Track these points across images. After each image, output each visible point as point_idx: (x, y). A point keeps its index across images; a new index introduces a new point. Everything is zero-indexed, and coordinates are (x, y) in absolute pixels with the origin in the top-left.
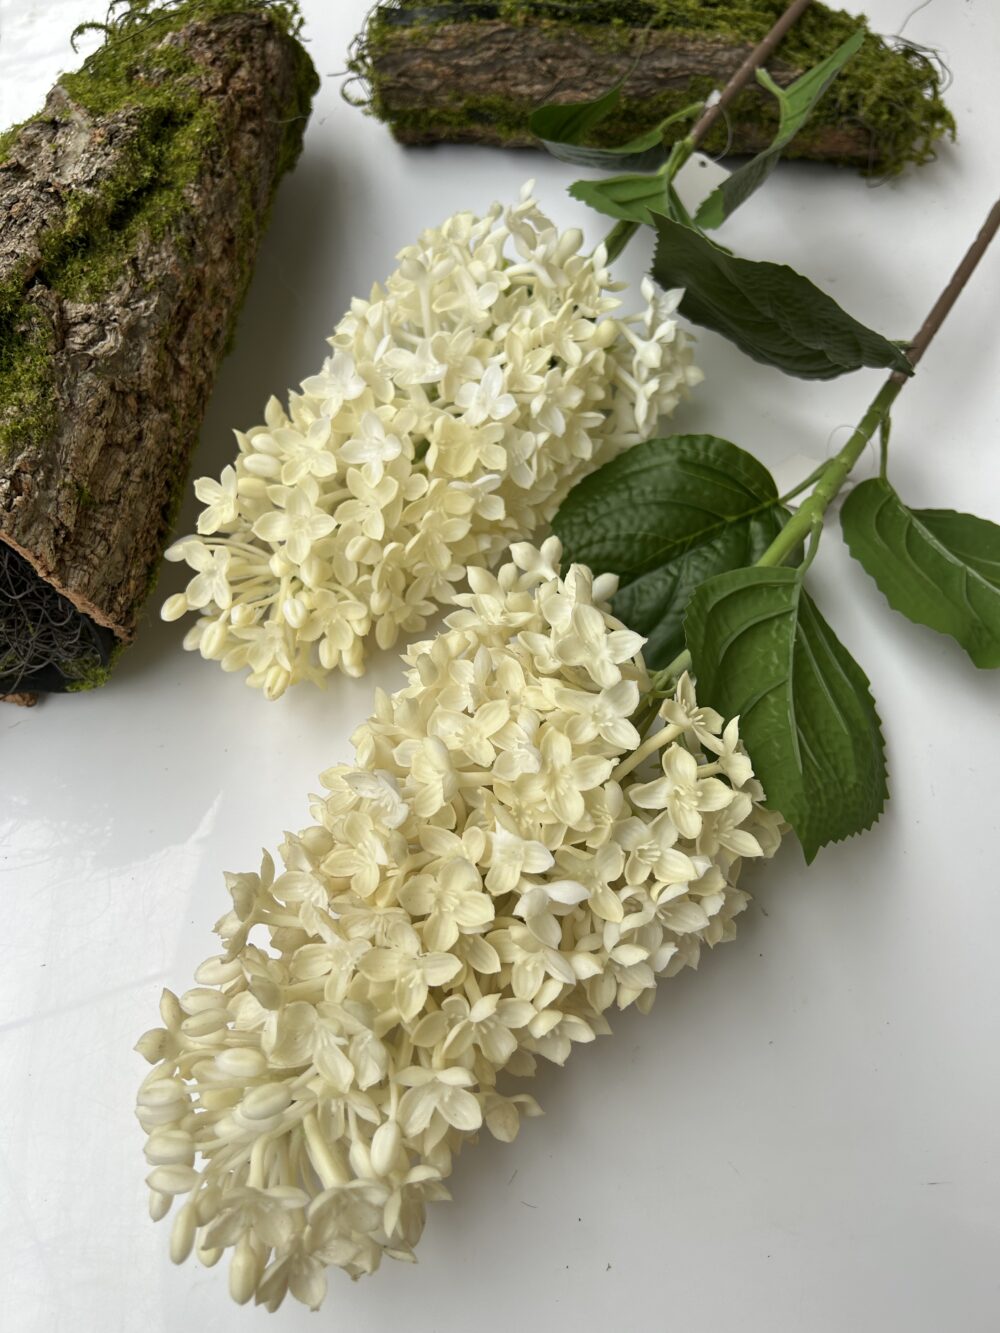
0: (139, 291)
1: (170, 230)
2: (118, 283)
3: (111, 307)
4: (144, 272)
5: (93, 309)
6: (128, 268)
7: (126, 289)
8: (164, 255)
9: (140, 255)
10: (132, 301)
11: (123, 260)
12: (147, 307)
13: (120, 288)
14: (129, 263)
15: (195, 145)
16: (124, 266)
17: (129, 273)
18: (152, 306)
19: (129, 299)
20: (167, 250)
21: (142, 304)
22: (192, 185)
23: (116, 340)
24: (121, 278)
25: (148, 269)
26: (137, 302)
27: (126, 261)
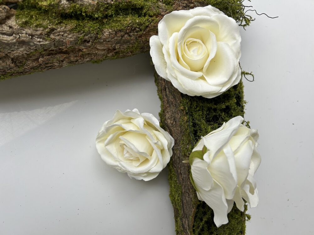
0: (43, 36)
1: (82, 33)
2: (38, 29)
3: (24, 32)
4: (54, 34)
5: (16, 27)
6: (48, 29)
7: (39, 33)
8: (70, 36)
9: (59, 30)
10: (36, 36)
11: (50, 25)
12: (40, 42)
13: (37, 31)
14: (50, 28)
15: (130, 23)
16: (47, 27)
17: (46, 30)
18: (42, 43)
19: (36, 35)
20: (73, 36)
21: (39, 40)
22: (110, 31)
23: (13, 40)
24: (42, 29)
25: (56, 34)
26: (38, 38)
27: (49, 27)
